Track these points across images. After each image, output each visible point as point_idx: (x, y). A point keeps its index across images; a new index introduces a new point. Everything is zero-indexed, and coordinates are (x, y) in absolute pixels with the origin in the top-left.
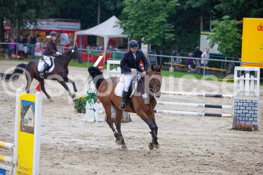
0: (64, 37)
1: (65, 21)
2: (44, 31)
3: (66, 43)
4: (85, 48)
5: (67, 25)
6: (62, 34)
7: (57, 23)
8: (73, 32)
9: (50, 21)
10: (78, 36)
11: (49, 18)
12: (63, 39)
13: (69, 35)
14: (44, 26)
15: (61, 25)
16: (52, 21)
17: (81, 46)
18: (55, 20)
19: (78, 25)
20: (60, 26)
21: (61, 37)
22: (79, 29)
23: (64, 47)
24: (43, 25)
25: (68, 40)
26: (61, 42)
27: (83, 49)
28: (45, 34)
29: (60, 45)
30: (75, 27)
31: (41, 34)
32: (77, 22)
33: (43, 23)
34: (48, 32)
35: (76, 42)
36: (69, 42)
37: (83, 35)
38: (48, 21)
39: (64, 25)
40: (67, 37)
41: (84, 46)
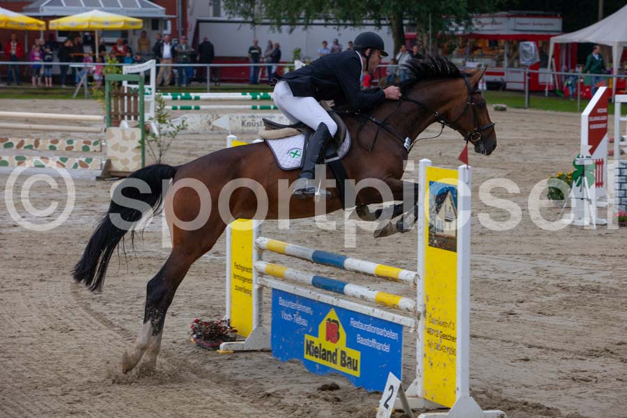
0: (527, 49)
1: (528, 16)
2: (485, 37)
3: (532, 60)
5: (534, 24)
6: (521, 43)
7: (512, 19)
8: (548, 37)
9: (497, 16)
10: (556, 45)
11: (495, 11)
12: (525, 52)
13: (537, 45)
14: (486, 27)
15: (522, 24)
16: (502, 16)
17: (564, 67)
18: (510, 14)
19: (556, 23)
20: (519, 27)
21: (520, 50)
22: (558, 31)
23: (528, 71)
24: (483, 25)
25: (535, 56)
26: (521, 59)
28: (487, 45)
29: (519, 66)
30: (549, 28)
31: (480, 45)
32: (556, 16)
33: (483, 20)
34: (494, 40)
35: (553, 60)
36: (538, 60)
37: (567, 44)
38: (493, 17)
39: (527, 24)
40: (533, 49)
41: (570, 67)
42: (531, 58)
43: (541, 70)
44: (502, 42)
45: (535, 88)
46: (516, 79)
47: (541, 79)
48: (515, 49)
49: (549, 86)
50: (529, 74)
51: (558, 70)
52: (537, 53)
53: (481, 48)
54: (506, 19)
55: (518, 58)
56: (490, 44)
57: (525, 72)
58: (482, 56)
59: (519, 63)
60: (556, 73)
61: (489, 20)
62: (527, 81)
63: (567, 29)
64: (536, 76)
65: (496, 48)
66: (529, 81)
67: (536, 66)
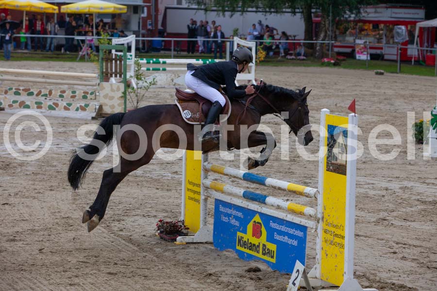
0: (400, 31)
1: (401, 7)
2: (370, 22)
3: (403, 39)
4: (433, 47)
5: (405, 13)
6: (396, 27)
7: (389, 10)
8: (414, 23)
9: (379, 7)
10: (421, 29)
11: (378, 3)
12: (398, 33)
13: (407, 28)
14: (370, 15)
15: (396, 13)
16: (382, 7)
17: (426, 44)
18: (388, 6)
19: (421, 13)
20: (394, 15)
21: (394, 32)
22: (422, 19)
23: (400, 46)
24: (368, 13)
25: (406, 35)
26: (395, 38)
27: (429, 49)
28: (371, 28)
29: (394, 43)
30: (416, 16)
31: (366, 28)
32: (420, 8)
33: (369, 10)
34: (376, 24)
35: (418, 39)
36: (408, 39)
37: (429, 28)
38: (376, 8)
39: (400, 13)
40: (404, 31)
41: (430, 44)
42: (402, 37)
43: (409, 46)
44: (382, 26)
45: (405, 59)
46: (391, 52)
47: (409, 52)
48: (391, 30)
49: (415, 57)
50: (401, 49)
51: (421, 46)
52: (407, 34)
53: (367, 30)
54: (386, 9)
55: (393, 37)
56: (373, 27)
57: (398, 48)
58: (367, 35)
59: (394, 40)
60: (420, 48)
61: (373, 10)
62: (399, 54)
63: (429, 17)
64: (406, 49)
65: (377, 30)
66: (401, 53)
67: (406, 43)
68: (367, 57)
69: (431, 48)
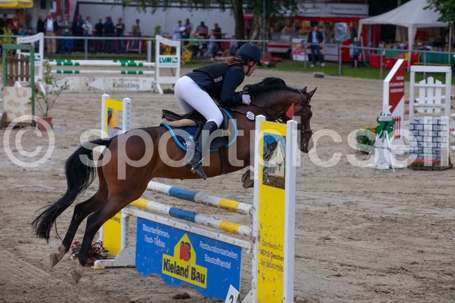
0: (341, 29)
1: (342, 2)
2: (307, 18)
3: (345, 38)
4: (377, 46)
5: (347, 9)
6: (337, 24)
7: (329, 5)
8: (356, 20)
9: (317, 2)
10: (364, 26)
12: (339, 31)
13: (349, 25)
14: (309, 11)
15: (337, 9)
16: (321, 2)
17: (370, 43)
18: (327, 1)
19: (364, 9)
20: (334, 11)
21: (335, 29)
22: (366, 15)
23: (341, 46)
24: (306, 9)
25: (347, 33)
26: (336, 36)
27: (374, 49)
28: (309, 25)
29: (334, 42)
30: (358, 12)
31: (303, 25)
32: (363, 3)
33: (306, 5)
34: (314, 21)
35: (362, 38)
37: (373, 25)
38: (313, 3)
39: (340, 9)
40: (346, 29)
41: (374, 43)
42: (344, 36)
44: (321, 23)
45: (347, 60)
46: (331, 52)
48: (331, 28)
50: (343, 49)
51: (365, 45)
52: (349, 31)
53: (304, 27)
54: (325, 4)
55: (333, 36)
56: (311, 24)
57: (339, 48)
59: (334, 39)
60: (363, 48)
61: (311, 5)
62: (340, 54)
63: (373, 13)
64: (348, 50)
66: (342, 54)
67: (348, 42)
68: (305, 58)
69: (376, 47)
